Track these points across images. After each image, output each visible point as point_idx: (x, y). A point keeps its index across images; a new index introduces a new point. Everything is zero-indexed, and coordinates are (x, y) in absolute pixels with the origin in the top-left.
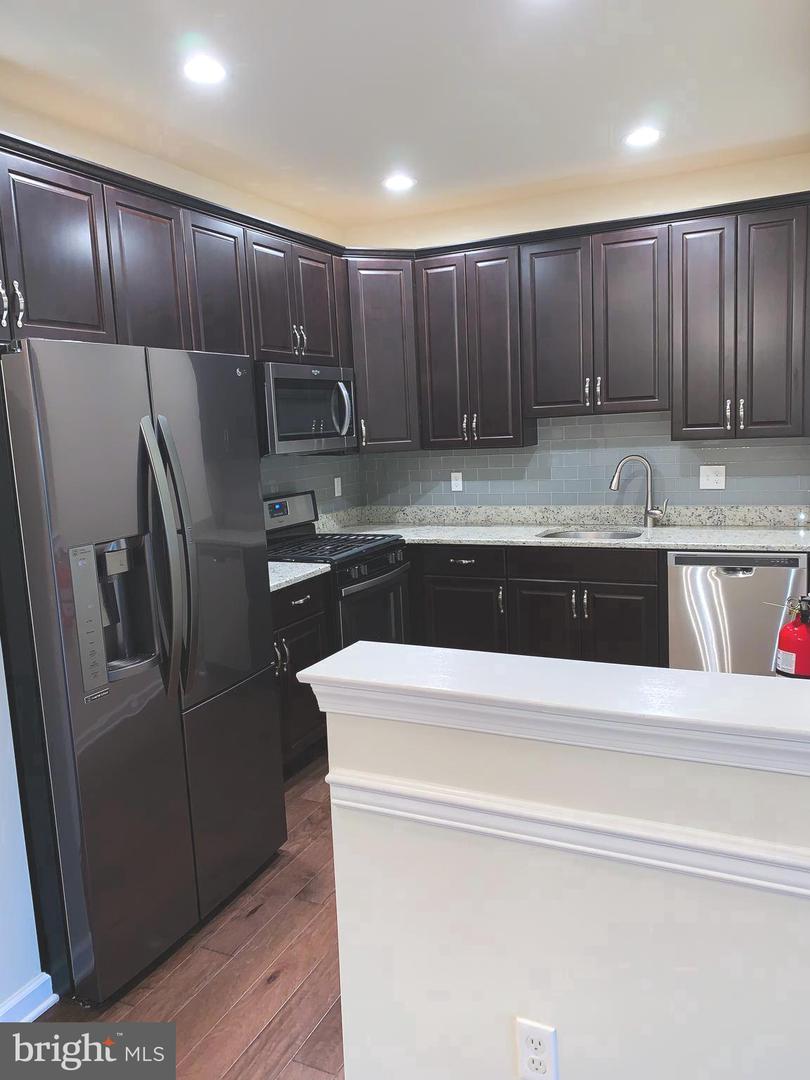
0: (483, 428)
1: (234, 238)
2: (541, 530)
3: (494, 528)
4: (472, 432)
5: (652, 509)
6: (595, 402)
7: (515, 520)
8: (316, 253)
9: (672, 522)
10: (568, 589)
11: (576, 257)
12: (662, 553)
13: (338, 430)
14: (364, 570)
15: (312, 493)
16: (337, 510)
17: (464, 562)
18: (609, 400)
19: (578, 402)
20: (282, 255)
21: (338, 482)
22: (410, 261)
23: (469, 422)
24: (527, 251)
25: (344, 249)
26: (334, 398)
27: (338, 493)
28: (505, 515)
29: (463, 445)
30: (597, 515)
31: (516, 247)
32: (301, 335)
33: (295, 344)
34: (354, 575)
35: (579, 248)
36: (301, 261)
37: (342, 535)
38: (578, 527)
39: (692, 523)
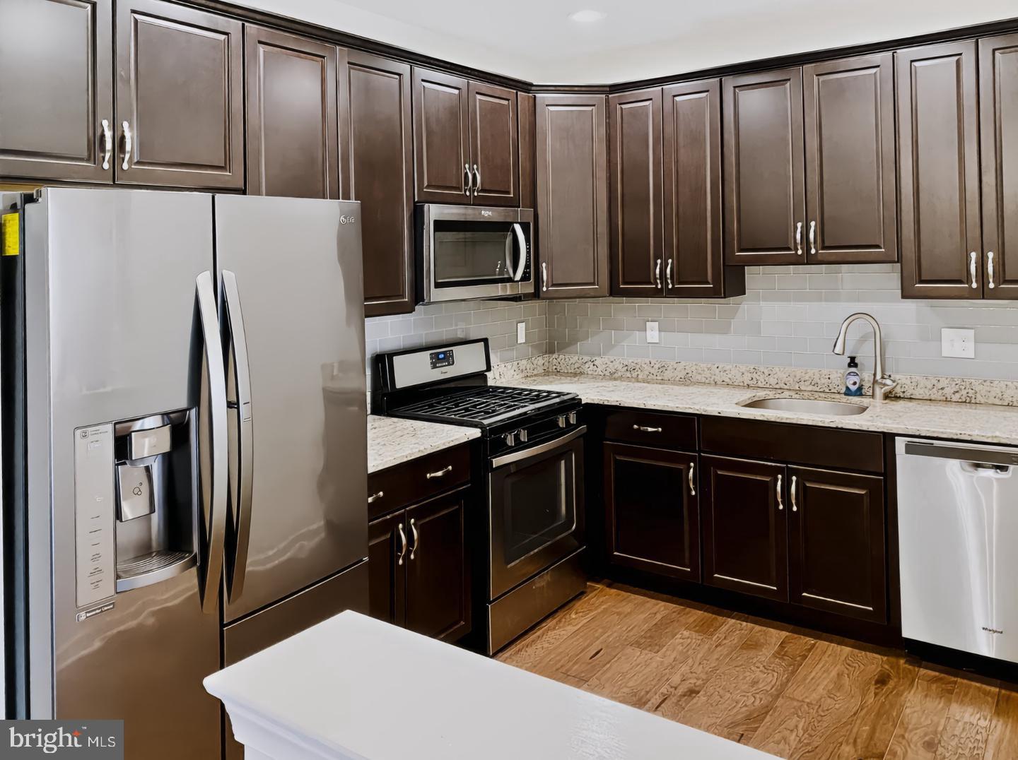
0: (678, 276)
1: (399, 75)
2: (747, 395)
3: (691, 389)
4: (666, 279)
5: (883, 378)
6: (809, 249)
7: (719, 380)
8: (498, 90)
9: (907, 395)
10: (773, 472)
11: (785, 89)
12: (888, 439)
13: (512, 275)
14: (524, 437)
15: (485, 341)
16: (519, 359)
17: (650, 429)
18: (824, 248)
19: (789, 249)
20: (456, 92)
21: (522, 327)
22: (604, 96)
23: (664, 268)
24: (730, 82)
25: (532, 85)
26: (509, 240)
27: (522, 339)
28: (707, 374)
29: (656, 293)
30: (817, 380)
31: (718, 79)
32: (474, 176)
33: (466, 183)
34: (510, 441)
35: (789, 80)
36: (479, 97)
37: (514, 389)
38: (792, 393)
39: (933, 398)
